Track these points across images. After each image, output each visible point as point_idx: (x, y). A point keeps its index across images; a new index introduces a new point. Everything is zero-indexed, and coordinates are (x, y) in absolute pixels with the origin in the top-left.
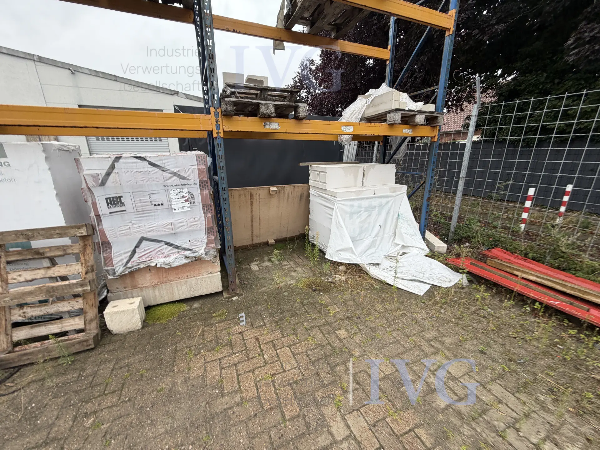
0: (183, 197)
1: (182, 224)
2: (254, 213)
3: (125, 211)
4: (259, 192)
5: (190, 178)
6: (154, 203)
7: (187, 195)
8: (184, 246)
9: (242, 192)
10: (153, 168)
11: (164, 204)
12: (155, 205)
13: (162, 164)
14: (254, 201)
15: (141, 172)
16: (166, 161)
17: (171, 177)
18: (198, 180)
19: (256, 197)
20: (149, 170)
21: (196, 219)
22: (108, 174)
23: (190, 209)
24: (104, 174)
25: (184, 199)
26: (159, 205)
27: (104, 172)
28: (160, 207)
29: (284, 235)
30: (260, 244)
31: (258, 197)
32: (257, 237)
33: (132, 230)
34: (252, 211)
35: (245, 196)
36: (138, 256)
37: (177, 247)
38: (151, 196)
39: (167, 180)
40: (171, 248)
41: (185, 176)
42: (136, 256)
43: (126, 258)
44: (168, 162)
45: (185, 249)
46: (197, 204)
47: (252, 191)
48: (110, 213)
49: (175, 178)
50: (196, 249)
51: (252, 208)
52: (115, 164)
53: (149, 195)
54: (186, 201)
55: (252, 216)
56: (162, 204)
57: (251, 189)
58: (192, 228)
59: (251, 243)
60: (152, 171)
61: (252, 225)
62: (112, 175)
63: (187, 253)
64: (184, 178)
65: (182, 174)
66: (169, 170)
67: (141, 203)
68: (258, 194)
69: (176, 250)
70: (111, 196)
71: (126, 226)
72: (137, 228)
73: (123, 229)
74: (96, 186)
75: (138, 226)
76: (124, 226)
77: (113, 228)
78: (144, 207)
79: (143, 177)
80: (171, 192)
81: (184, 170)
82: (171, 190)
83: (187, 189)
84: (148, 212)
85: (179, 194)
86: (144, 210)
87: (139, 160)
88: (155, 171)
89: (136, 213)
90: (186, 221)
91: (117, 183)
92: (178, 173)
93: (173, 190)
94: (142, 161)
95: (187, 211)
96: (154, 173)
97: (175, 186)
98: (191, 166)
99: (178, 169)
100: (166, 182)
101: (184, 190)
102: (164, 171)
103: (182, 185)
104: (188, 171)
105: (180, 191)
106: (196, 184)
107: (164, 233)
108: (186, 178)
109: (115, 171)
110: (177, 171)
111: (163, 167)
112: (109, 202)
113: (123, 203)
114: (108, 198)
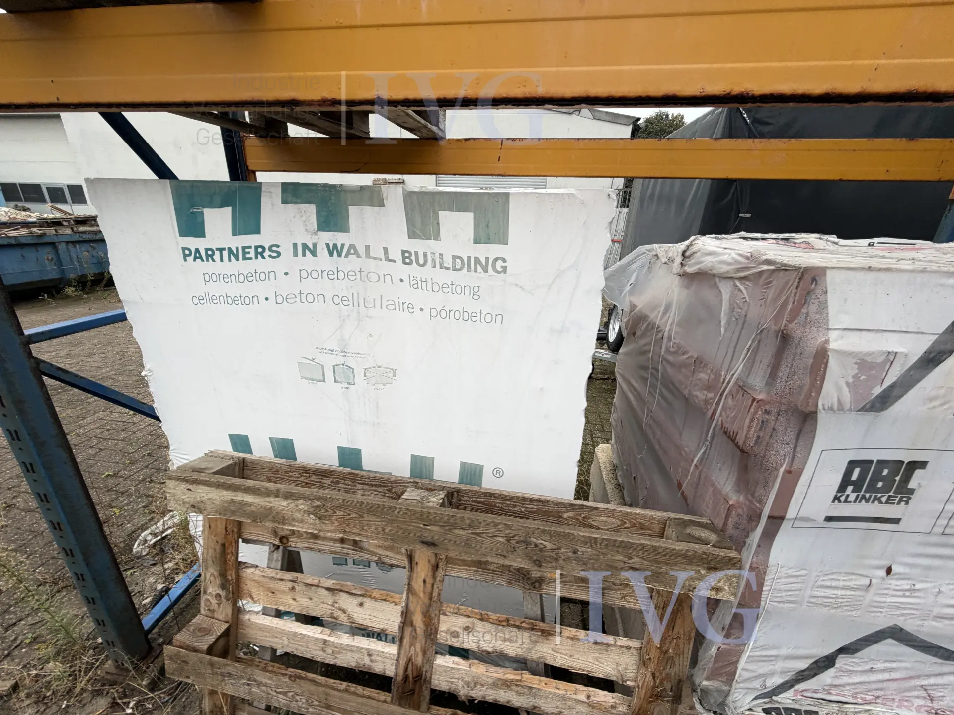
3: (897, 521)
22: (932, 359)
27: (919, 350)
33: (870, 596)
36: (829, 681)
42: (827, 677)
43: (782, 673)
48: (829, 519)
70: (875, 456)
71: (858, 577)
72: (901, 593)
73: (841, 584)
74: (847, 406)
75: (909, 587)
76: (853, 574)
77: (804, 572)
89: (934, 539)
91: (943, 404)
112: (854, 477)
113: (907, 492)
114: (859, 463)
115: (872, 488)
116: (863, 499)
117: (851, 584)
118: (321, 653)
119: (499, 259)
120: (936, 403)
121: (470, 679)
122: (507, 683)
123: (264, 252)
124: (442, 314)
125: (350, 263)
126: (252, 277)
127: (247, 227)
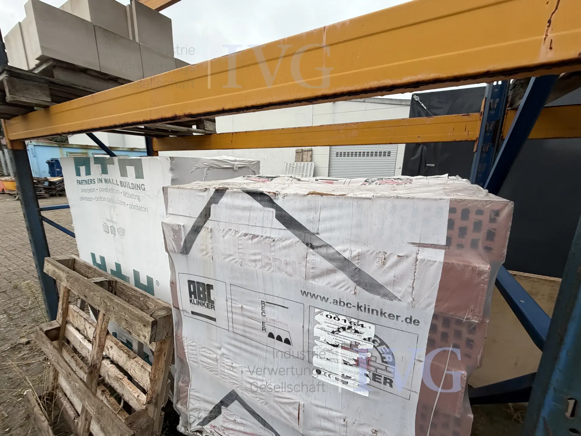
0: (352, 347)
3: (214, 320)
5: (397, 291)
6: (270, 329)
7: (370, 346)
10: (283, 232)
11: (293, 340)
12: (271, 335)
13: (312, 221)
15: (254, 236)
16: (324, 214)
17: (329, 272)
18: (431, 311)
20: (275, 235)
22: (196, 230)
24: (189, 229)
25: (356, 356)
26: (279, 338)
27: (189, 224)
28: (282, 346)
33: (219, 366)
36: (222, 423)
38: (267, 309)
39: (314, 277)
41: (381, 280)
43: (204, 410)
44: (332, 219)
48: (193, 313)
49: (341, 276)
52: (213, 206)
53: (263, 303)
56: (287, 341)
60: (281, 240)
62: (203, 232)
64: (371, 286)
65: (371, 269)
66: (327, 246)
67: (244, 315)
70: (196, 279)
71: (212, 353)
72: (229, 368)
73: (208, 355)
74: (176, 251)
75: (230, 364)
76: (210, 350)
77: (194, 344)
78: (247, 329)
79: (256, 251)
80: (321, 318)
81: (381, 256)
82: (319, 313)
83: (373, 327)
84: (254, 343)
85: (343, 333)
86: (247, 335)
87: (260, 201)
88: (284, 244)
89: (232, 335)
90: (346, 426)
91: (207, 254)
92: (355, 262)
93: (325, 313)
94: (264, 206)
95: (354, 395)
96: (284, 248)
97: (335, 302)
98: (415, 249)
99: (357, 250)
100: (311, 281)
101: (362, 326)
102: (312, 247)
103: (359, 307)
104: (396, 264)
105: (348, 324)
106: (416, 322)
107: (277, 416)
108: (381, 286)
109: (209, 224)
110: (355, 253)
111: (312, 230)
112: (192, 290)
113: (213, 302)
114: (190, 282)
115: (200, 298)
116: (198, 303)
117: (211, 356)
118: (79, 347)
119: (142, 185)
120: (204, 253)
121: (109, 373)
122: (117, 379)
123: (92, 181)
124: (132, 207)
125: (110, 186)
126: (91, 190)
127: (88, 173)
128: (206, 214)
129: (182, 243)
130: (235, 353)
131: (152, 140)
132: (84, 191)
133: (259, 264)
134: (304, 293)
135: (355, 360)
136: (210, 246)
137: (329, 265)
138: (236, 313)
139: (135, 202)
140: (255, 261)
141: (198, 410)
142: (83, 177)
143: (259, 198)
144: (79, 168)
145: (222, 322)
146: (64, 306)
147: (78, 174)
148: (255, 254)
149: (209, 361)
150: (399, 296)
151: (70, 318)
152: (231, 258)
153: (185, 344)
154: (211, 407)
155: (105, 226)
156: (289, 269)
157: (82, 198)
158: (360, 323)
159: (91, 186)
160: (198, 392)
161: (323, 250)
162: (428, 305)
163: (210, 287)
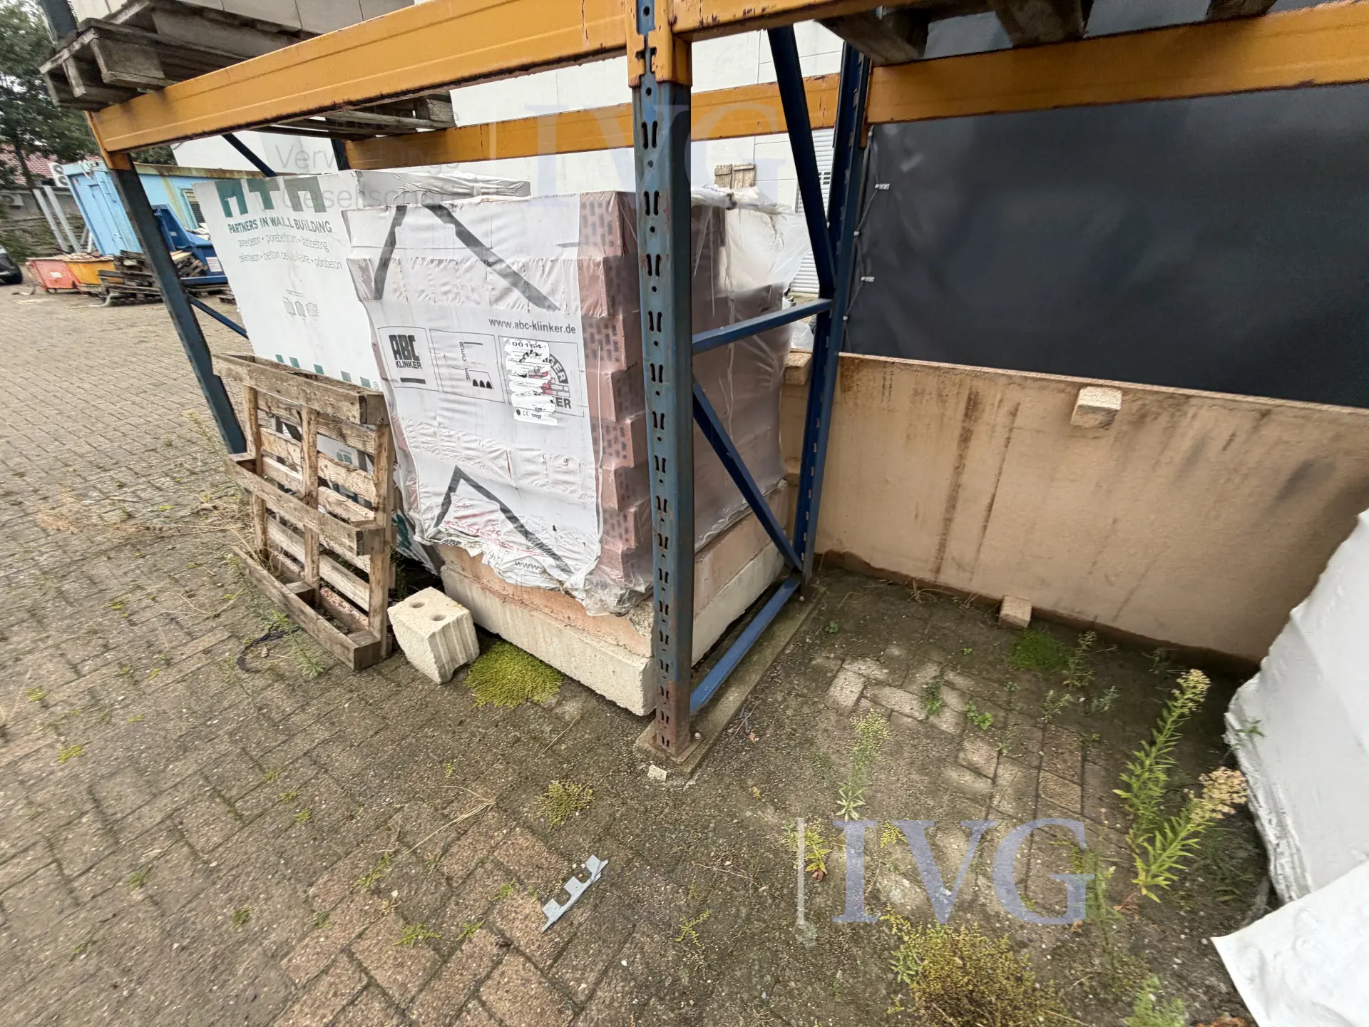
0: (537, 374)
1: (532, 468)
2: (965, 478)
3: (422, 381)
4: (1015, 395)
5: (556, 300)
6: (474, 376)
7: (548, 367)
8: (543, 537)
9: (931, 383)
10: (464, 252)
11: (493, 384)
12: (475, 383)
13: (486, 234)
14: (981, 431)
15: (440, 262)
16: (496, 223)
17: (506, 291)
18: (579, 314)
19: (993, 416)
20: (457, 257)
21: (571, 466)
22: (384, 264)
23: (554, 422)
24: (377, 262)
25: (540, 382)
26: (482, 384)
27: (376, 257)
28: (486, 392)
29: (1099, 610)
30: (964, 596)
31: (1001, 418)
32: (960, 566)
33: (439, 441)
34: (959, 469)
35: (941, 398)
36: (455, 515)
37: (526, 534)
38: (466, 351)
39: (496, 301)
40: (510, 526)
41: (544, 291)
42: (452, 511)
43: (436, 507)
44: (500, 229)
45: (541, 546)
46: (574, 409)
47: (979, 385)
48: (403, 380)
49: (516, 294)
50: (570, 562)
51: (961, 457)
52: (397, 229)
53: (461, 344)
54: (546, 389)
55: (956, 487)
56: (489, 386)
57: (976, 376)
58: (559, 490)
59: (928, 576)
60: (463, 261)
61: (948, 521)
62: (392, 266)
63: (548, 561)
64: (538, 299)
65: (535, 282)
66: (500, 261)
67: (449, 366)
68: (1007, 407)
69: (522, 539)
70: (397, 332)
71: (430, 427)
72: (447, 439)
73: (426, 432)
74: (369, 297)
75: (447, 434)
76: (427, 424)
77: (411, 423)
78: (455, 383)
79: (445, 280)
80: (509, 348)
81: (541, 264)
82: (507, 341)
83: (546, 344)
84: (464, 399)
85: (528, 359)
86: (456, 390)
87: (440, 216)
88: (468, 264)
89: (443, 396)
90: (544, 463)
91: (401, 294)
92: (522, 275)
93: (512, 341)
94: (445, 222)
95: (548, 428)
96: (468, 270)
97: (518, 325)
98: (560, 249)
99: (523, 260)
100: (495, 306)
101: (540, 346)
102: (489, 265)
103: (534, 326)
104: (552, 268)
105: (530, 348)
106: (573, 330)
107: (495, 477)
108: (545, 298)
109: (396, 255)
110: (520, 265)
111: (488, 246)
112: (396, 349)
113: (417, 358)
114: (392, 338)
115: (406, 358)
116: (406, 365)
117: (429, 431)
119: (327, 222)
120: (398, 294)
121: (330, 500)
122: (340, 503)
123: (251, 225)
124: (320, 263)
125: (280, 230)
126: (253, 242)
127: (244, 210)
128: (391, 242)
129: (373, 284)
130: (450, 419)
131: (344, 145)
132: (242, 243)
133: (451, 296)
134: (492, 322)
135: (542, 387)
136: (402, 284)
137: (504, 283)
138: (442, 366)
139: (322, 254)
140: (446, 293)
141: (429, 509)
142: (237, 218)
143: (439, 213)
144: (227, 202)
145: (431, 383)
146: (254, 430)
147: (228, 213)
148: (444, 285)
149: (429, 439)
150: (557, 304)
151: (266, 447)
152: (424, 295)
153: (403, 426)
154: (441, 500)
155: (288, 303)
156: (475, 296)
157: (243, 258)
158: (538, 343)
159: (253, 234)
160: (425, 487)
161: (497, 267)
162: (576, 310)
163: (411, 338)
